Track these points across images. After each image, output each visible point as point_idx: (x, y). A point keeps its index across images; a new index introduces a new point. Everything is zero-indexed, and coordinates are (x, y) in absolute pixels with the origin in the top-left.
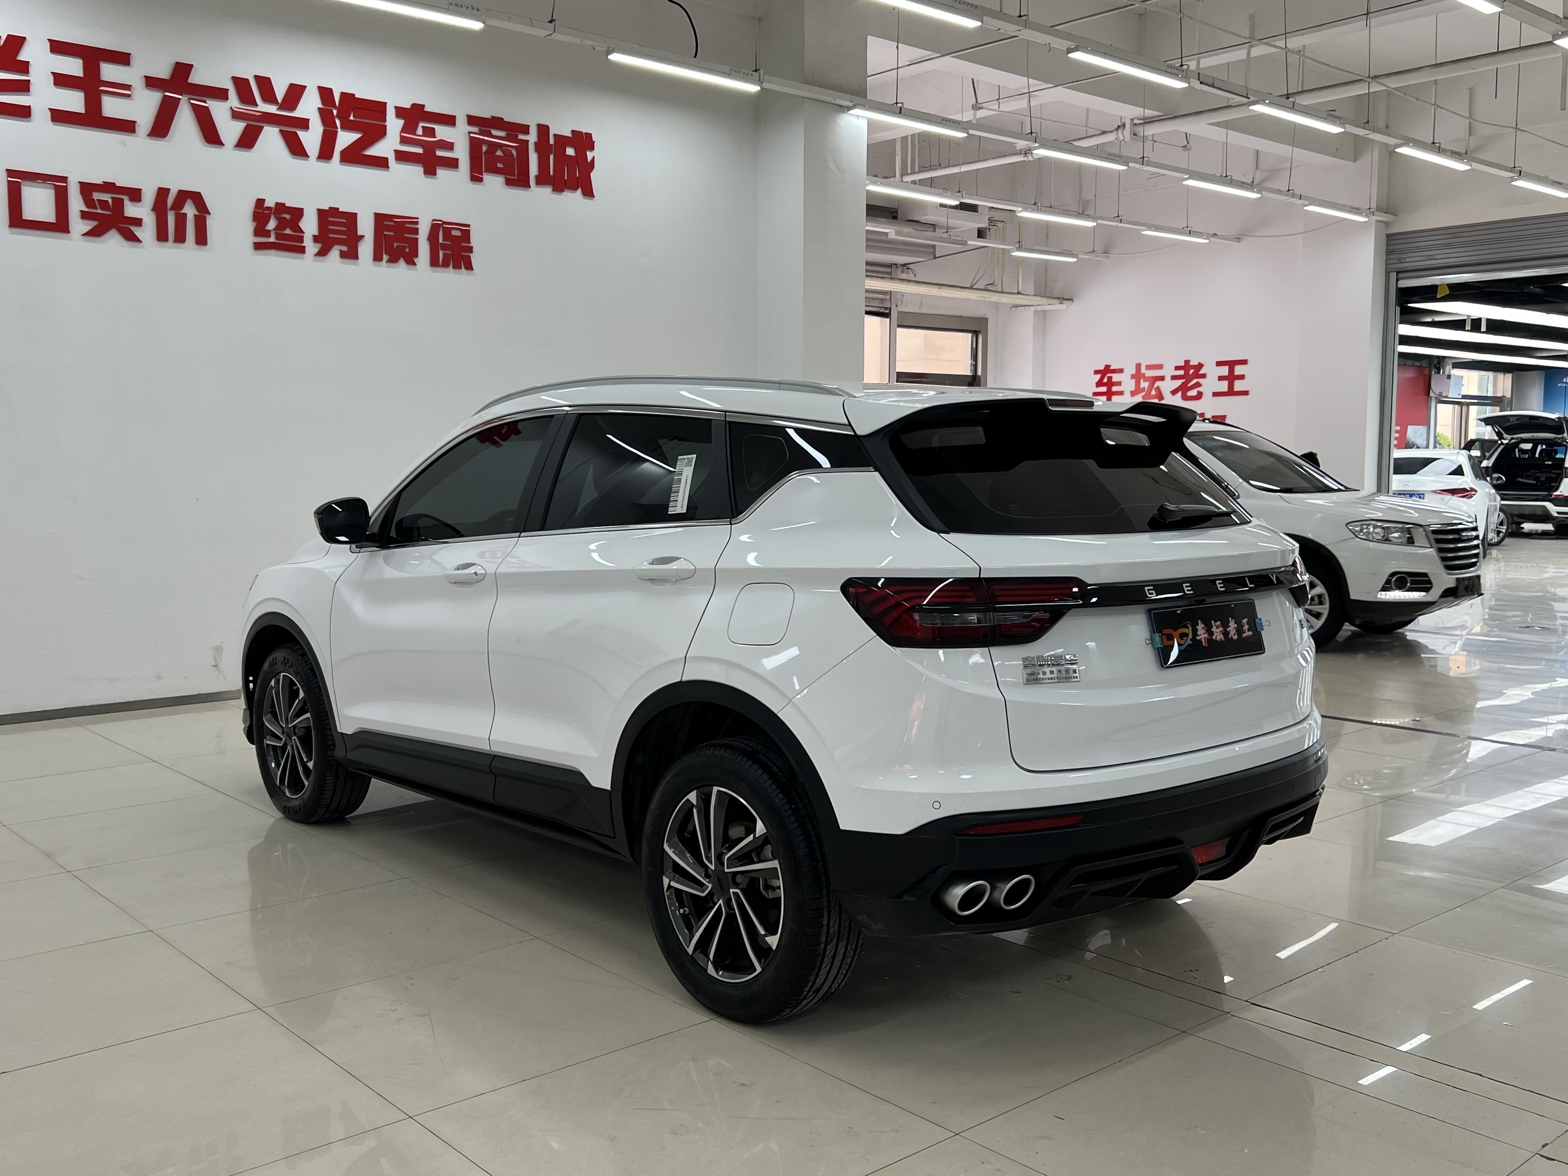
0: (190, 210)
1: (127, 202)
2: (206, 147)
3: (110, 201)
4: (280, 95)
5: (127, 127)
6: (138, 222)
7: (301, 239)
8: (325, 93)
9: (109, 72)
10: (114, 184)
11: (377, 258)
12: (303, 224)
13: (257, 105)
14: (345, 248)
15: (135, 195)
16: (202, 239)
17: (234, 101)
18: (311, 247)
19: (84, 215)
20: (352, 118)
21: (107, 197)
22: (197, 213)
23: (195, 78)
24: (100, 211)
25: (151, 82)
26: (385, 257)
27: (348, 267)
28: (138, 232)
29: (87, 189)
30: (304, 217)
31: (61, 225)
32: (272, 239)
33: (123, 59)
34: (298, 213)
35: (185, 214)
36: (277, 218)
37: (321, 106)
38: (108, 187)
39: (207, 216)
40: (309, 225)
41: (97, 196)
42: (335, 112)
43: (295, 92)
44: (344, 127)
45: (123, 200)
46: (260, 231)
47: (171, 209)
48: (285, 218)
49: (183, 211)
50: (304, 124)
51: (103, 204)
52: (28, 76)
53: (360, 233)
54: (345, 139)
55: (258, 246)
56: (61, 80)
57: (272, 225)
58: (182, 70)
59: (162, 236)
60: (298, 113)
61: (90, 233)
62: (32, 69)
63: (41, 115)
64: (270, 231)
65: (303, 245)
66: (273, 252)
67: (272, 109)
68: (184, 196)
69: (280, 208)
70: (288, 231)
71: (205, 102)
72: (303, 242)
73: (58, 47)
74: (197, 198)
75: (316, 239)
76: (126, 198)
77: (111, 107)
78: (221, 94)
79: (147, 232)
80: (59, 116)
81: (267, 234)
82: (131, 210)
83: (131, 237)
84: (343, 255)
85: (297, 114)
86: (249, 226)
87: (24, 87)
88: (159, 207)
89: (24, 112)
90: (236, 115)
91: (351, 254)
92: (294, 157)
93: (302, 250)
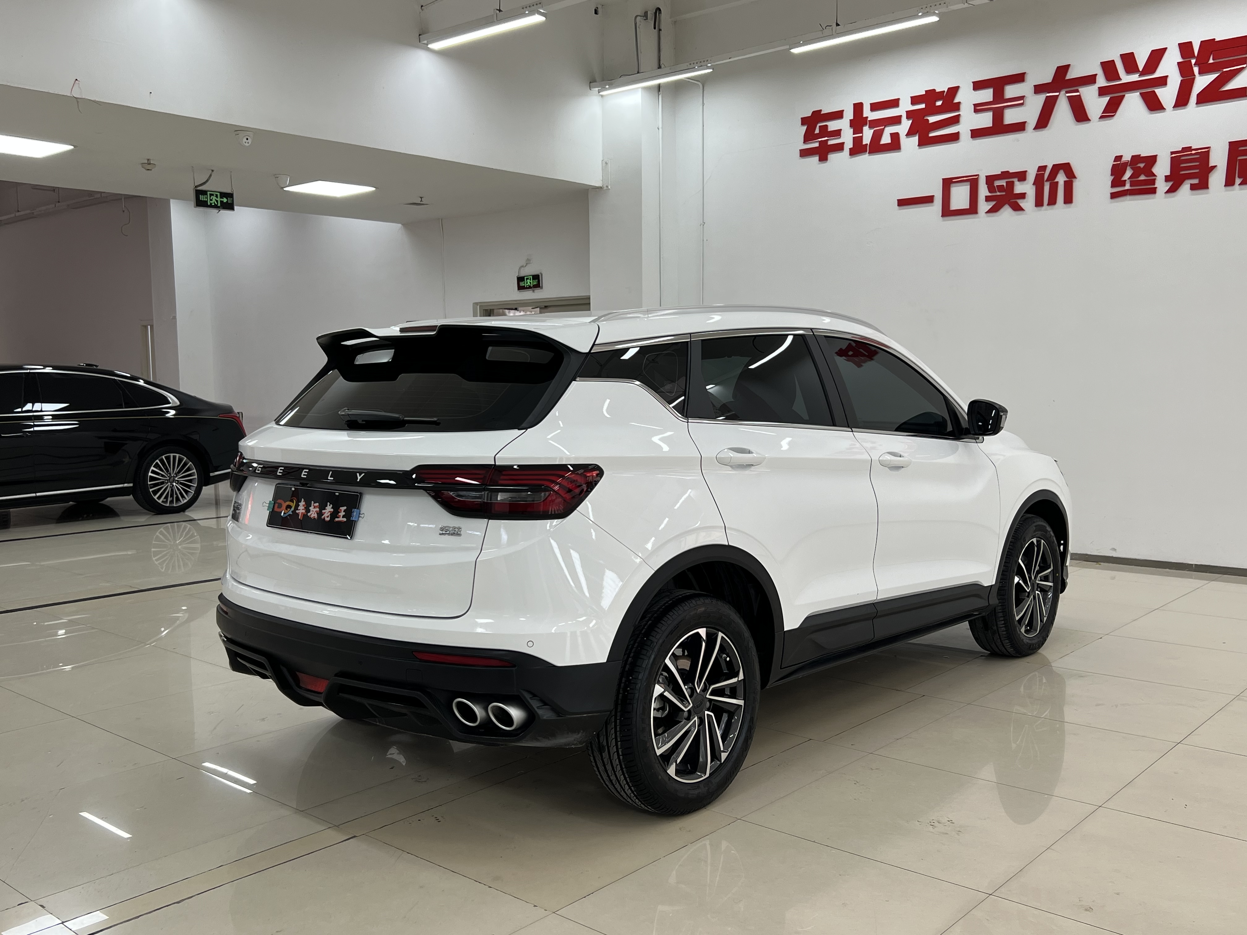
0: (1061, 178)
1: (1017, 183)
2: (1076, 125)
3: (1005, 184)
4: (1141, 64)
5: (1020, 127)
6: (1023, 196)
7: (1153, 182)
8: (1185, 48)
9: (1011, 91)
10: (1008, 172)
11: (1229, 182)
12: (1155, 170)
13: (1120, 79)
14: (1196, 181)
15: (1022, 176)
16: (1068, 199)
17: (1101, 81)
18: (1162, 185)
19: (988, 199)
20: (1211, 61)
21: (1003, 183)
22: (1066, 179)
23: (1072, 75)
24: (998, 194)
25: (1039, 89)
26: (1238, 181)
27: (1200, 196)
28: (1022, 203)
29: (990, 180)
30: (1157, 162)
31: (973, 210)
32: (1128, 187)
33: (1019, 78)
34: (1152, 160)
35: (1057, 182)
36: (1132, 168)
37: (1181, 60)
38: (1005, 175)
39: (1074, 180)
40: (1162, 169)
41: (997, 183)
42: (1193, 61)
43: (1157, 56)
44: (1201, 73)
45: (1013, 182)
46: (1117, 181)
47: (1047, 180)
48: (1140, 167)
49: (1056, 180)
50: (1163, 81)
51: (1000, 188)
52: (959, 112)
53: (1212, 164)
54: (1202, 82)
55: (1114, 196)
56: (978, 108)
57: (1128, 173)
58: (1062, 70)
59: (1039, 203)
60: (1158, 74)
61: (989, 211)
62: (962, 107)
63: (965, 135)
64: (1126, 180)
65: (1155, 186)
66: (1128, 197)
67: (1135, 77)
68: (1056, 168)
69: (1136, 159)
70: (1143, 177)
71: (1077, 91)
72: (1154, 184)
73: (978, 86)
74: (1067, 168)
75: (1167, 179)
76: (1015, 180)
77: (1011, 117)
78: (1090, 80)
79: (1028, 204)
80: (976, 134)
81: (1123, 183)
82: (1019, 188)
83: (1017, 208)
84: (1193, 187)
85: (1156, 75)
86: (1109, 179)
87: (955, 120)
88: (1039, 182)
89: (955, 137)
90: (1102, 91)
91: (1202, 185)
92: (1152, 112)
93: (1153, 191)
